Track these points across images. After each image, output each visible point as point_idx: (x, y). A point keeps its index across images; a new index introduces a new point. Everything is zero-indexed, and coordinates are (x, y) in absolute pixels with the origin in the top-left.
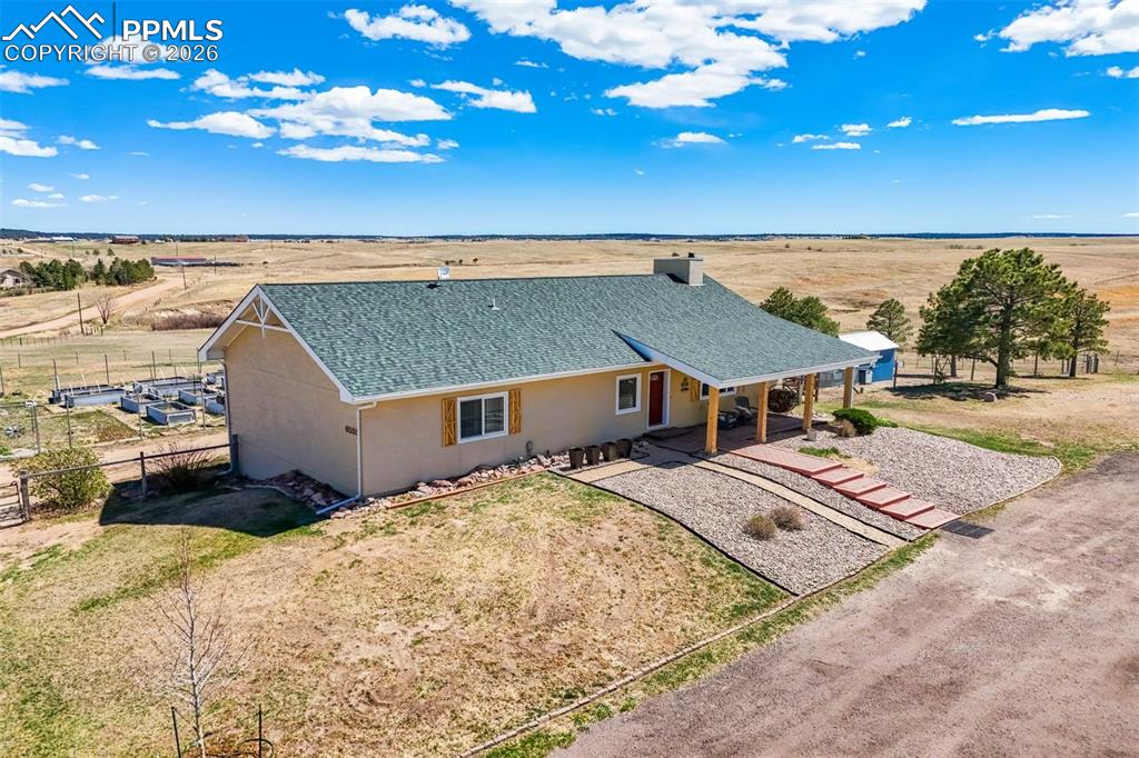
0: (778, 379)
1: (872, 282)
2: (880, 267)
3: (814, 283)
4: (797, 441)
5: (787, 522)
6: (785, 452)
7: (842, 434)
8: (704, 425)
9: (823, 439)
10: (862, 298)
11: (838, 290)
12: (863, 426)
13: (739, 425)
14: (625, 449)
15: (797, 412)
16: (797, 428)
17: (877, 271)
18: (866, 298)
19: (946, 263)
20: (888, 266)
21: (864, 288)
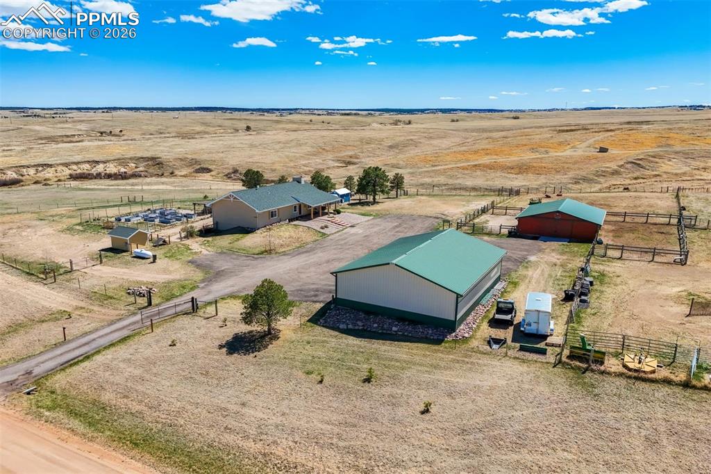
0: (322, 204)
1: (354, 150)
2: (357, 141)
3: (327, 151)
4: (327, 216)
5: (326, 227)
6: (325, 217)
7: (335, 214)
8: (310, 214)
9: (331, 215)
10: (349, 160)
11: (339, 155)
12: (339, 212)
13: (316, 214)
14: (297, 219)
15: (326, 211)
16: (327, 214)
17: (356, 144)
18: (352, 160)
19: (387, 138)
20: (361, 140)
21: (350, 153)
